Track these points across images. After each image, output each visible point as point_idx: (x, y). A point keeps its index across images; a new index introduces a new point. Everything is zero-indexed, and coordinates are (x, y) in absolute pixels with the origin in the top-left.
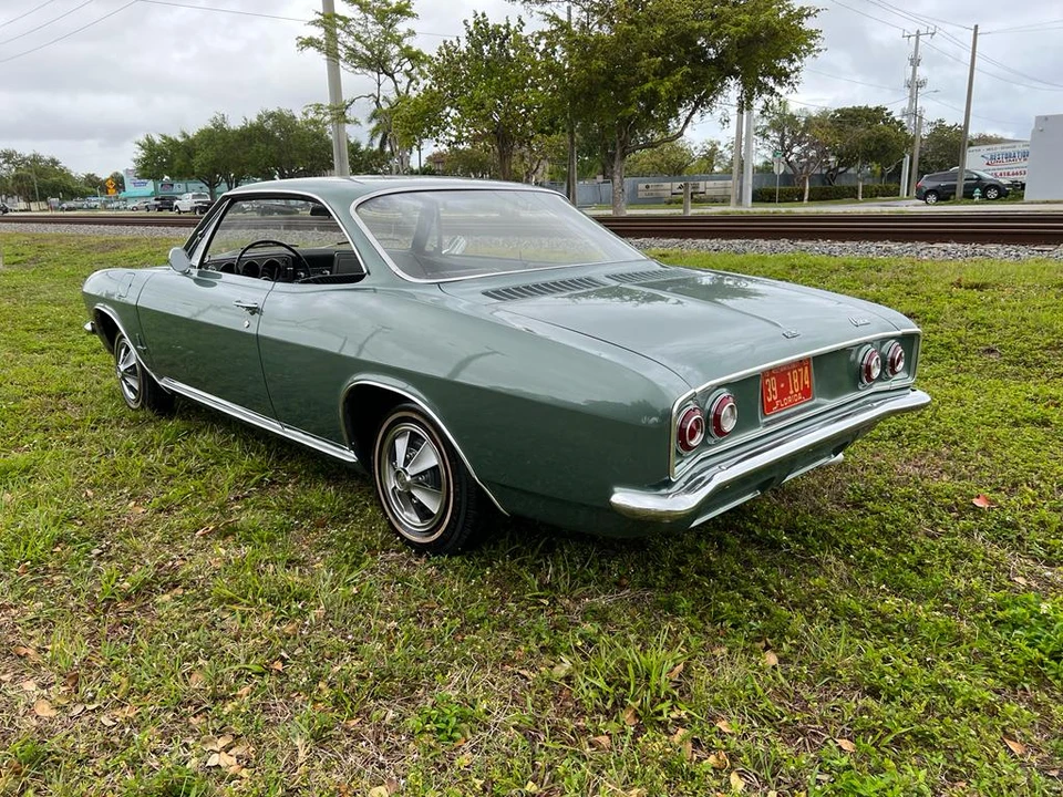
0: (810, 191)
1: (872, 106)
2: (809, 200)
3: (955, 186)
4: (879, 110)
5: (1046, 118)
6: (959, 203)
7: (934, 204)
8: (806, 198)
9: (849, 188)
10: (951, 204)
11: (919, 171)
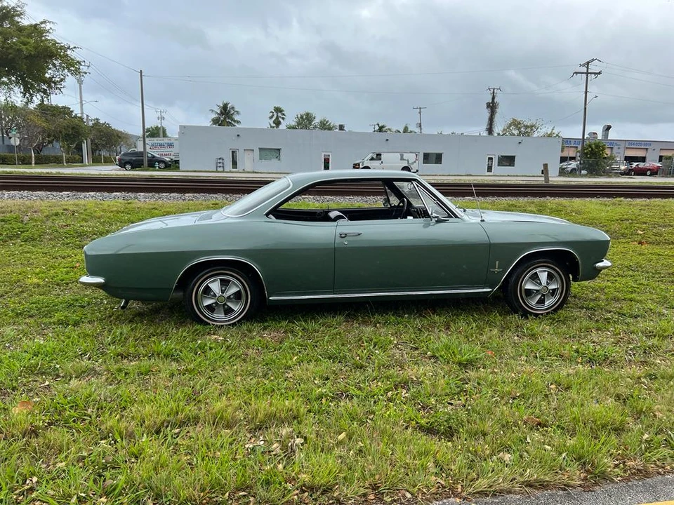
0: (35, 157)
1: (60, 105)
2: (36, 163)
3: (142, 160)
4: (63, 107)
5: (185, 127)
6: (146, 170)
7: (129, 170)
8: (33, 162)
9: (53, 157)
10: (142, 170)
11: (92, 149)
